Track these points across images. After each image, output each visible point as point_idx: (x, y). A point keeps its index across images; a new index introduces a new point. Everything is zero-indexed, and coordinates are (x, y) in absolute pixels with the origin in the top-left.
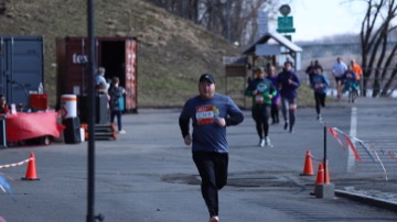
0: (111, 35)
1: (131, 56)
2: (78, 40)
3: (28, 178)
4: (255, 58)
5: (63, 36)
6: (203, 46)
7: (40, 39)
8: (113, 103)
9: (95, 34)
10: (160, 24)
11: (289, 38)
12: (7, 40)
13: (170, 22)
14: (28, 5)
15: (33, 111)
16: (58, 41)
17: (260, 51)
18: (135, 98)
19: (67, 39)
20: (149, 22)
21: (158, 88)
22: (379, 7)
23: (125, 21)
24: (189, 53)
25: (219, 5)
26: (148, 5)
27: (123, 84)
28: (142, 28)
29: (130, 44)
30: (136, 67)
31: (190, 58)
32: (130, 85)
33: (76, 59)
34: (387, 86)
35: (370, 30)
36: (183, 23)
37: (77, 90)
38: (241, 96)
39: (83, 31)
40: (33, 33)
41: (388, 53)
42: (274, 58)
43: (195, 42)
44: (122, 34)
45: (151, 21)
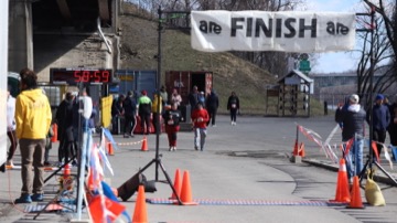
0: (199, 70)
1: (208, 83)
2: (178, 73)
4: (285, 86)
5: (170, 69)
6: (255, 78)
7: (155, 72)
10: (230, 64)
11: (307, 75)
13: (235, 62)
16: (166, 73)
17: (288, 81)
19: (171, 72)
20: (222, 62)
23: (208, 61)
24: (247, 82)
28: (218, 65)
31: (246, 84)
33: (176, 84)
35: (362, 68)
36: (243, 63)
38: (274, 108)
42: (296, 86)
43: (250, 74)
44: (206, 69)
45: (224, 61)
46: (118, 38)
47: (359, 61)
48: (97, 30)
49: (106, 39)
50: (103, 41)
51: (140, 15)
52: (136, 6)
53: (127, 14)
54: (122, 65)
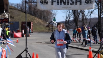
0: (29, 21)
1: (32, 24)
2: (24, 22)
3: (17, 42)
5: (22, 21)
7: (19, 22)
8: (29, 31)
9: (27, 21)
10: (36, 20)
12: (14, 22)
13: (38, 19)
14: (17, 17)
15: (18, 32)
16: (21, 22)
18: (32, 31)
19: (23, 22)
21: (36, 29)
22: (68, 17)
23: (31, 19)
25: (45, 17)
26: (34, 17)
27: (31, 28)
28: (33, 20)
29: (32, 23)
30: (33, 26)
32: (32, 29)
34: (69, 29)
35: (67, 20)
36: (39, 19)
37: (24, 29)
39: (25, 21)
40: (18, 21)
41: (69, 24)
44: (31, 21)
46: (9, 14)
47: (65, 19)
48: (4, 12)
49: (6, 14)
50: (5, 15)
51: (14, 9)
52: (13, 7)
53: (11, 9)
54: (10, 21)
